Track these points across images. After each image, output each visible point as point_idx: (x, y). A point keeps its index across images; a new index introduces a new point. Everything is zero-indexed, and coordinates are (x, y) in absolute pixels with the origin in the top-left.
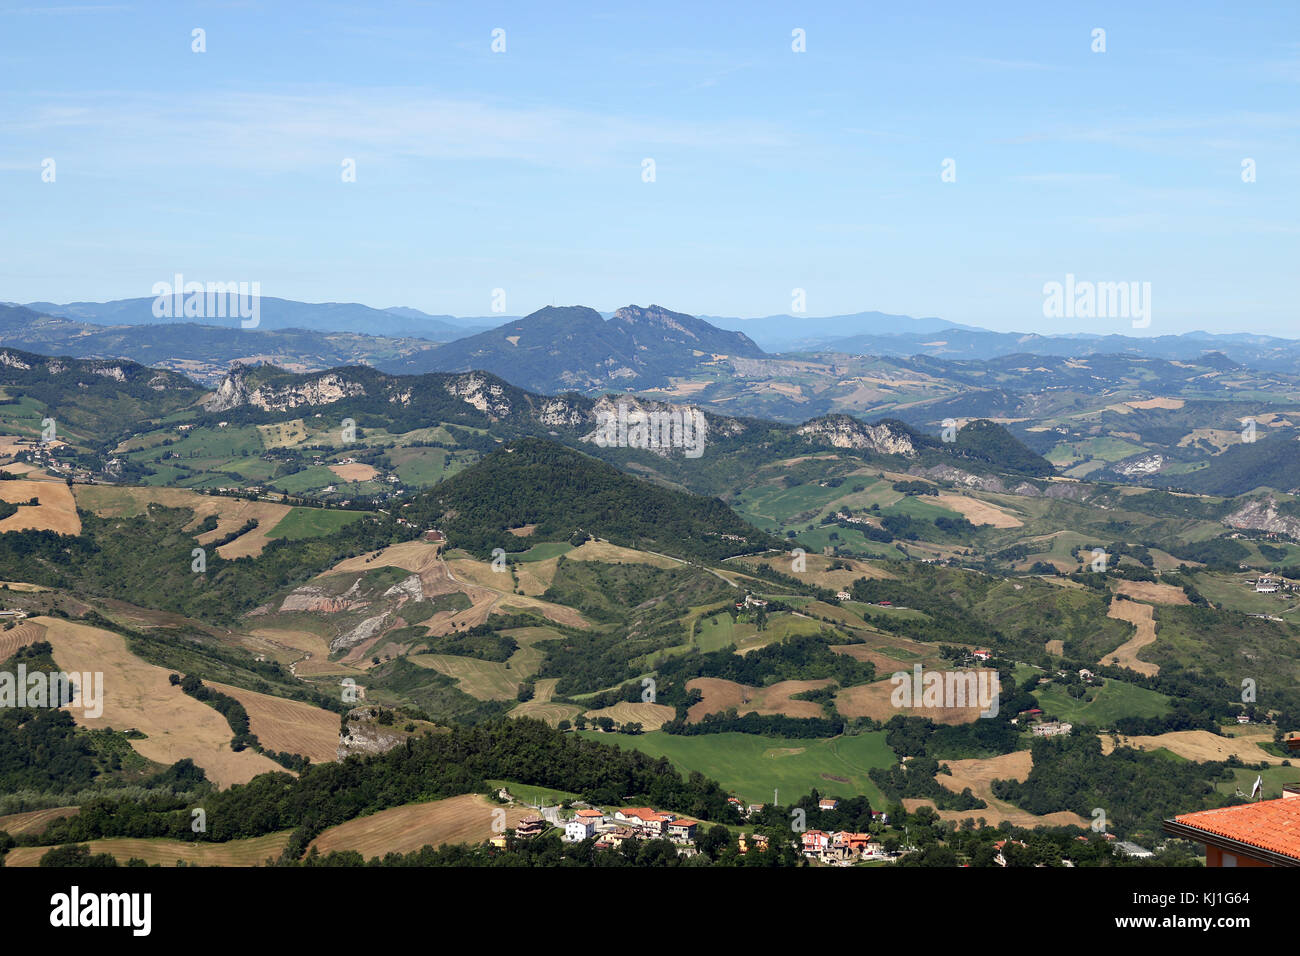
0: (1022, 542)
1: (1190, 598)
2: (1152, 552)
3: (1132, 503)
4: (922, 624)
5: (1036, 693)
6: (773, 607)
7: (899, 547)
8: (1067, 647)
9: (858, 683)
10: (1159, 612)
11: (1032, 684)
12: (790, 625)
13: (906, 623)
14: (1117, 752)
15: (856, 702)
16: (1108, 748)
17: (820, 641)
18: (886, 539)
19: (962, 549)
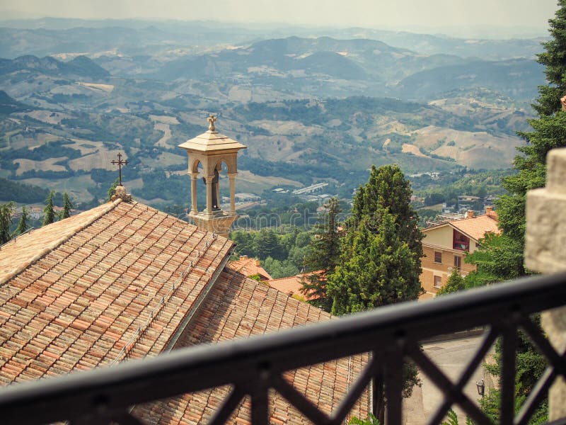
0: (105, 102)
1: (179, 121)
2: (154, 104)
3: (141, 86)
4: (93, 136)
5: (140, 158)
6: (38, 131)
7: (61, 106)
8: (141, 140)
9: (76, 158)
10: (171, 127)
11: (138, 154)
12: (47, 138)
13: (87, 135)
14: (171, 177)
15: (77, 164)
16: (168, 176)
17: (58, 143)
18: (55, 102)
19: (84, 105)
